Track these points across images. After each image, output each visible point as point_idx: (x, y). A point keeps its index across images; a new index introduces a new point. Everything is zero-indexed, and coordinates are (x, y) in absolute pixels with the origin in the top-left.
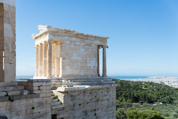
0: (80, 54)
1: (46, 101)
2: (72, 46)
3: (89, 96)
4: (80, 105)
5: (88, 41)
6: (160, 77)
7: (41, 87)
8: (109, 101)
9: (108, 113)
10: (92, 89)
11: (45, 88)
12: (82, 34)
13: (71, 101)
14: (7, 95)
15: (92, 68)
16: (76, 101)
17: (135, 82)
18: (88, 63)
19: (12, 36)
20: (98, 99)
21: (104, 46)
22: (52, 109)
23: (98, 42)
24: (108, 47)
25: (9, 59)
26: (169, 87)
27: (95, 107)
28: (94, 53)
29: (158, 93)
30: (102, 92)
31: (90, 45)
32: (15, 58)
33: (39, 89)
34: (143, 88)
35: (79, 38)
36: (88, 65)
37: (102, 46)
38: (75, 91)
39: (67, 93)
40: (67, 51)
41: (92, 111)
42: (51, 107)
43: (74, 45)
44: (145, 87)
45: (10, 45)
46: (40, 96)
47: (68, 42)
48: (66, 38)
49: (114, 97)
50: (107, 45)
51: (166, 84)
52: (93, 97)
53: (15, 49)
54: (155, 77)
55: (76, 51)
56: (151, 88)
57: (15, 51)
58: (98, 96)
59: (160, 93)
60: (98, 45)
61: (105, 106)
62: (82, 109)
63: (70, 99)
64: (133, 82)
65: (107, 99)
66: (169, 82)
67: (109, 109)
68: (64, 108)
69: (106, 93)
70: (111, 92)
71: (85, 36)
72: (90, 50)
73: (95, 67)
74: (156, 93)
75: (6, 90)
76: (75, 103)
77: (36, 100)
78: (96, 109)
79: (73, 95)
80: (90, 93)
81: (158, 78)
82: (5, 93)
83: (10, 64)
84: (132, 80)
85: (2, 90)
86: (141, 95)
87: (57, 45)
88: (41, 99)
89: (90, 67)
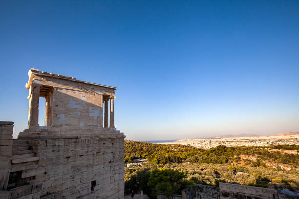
0: (80, 102)
2: (69, 93)
3: (83, 147)
4: (67, 158)
8: (114, 154)
9: (112, 169)
12: (83, 83)
13: (52, 153)
15: (95, 118)
16: (61, 153)
18: (91, 112)
20: (98, 151)
22: (12, 164)
27: (94, 161)
28: (98, 102)
30: (104, 144)
35: (79, 85)
36: (91, 115)
37: (109, 97)
39: (44, 142)
41: (87, 166)
42: (11, 161)
43: (72, 92)
47: (64, 89)
48: (61, 84)
55: (75, 99)
60: (103, 95)
65: (112, 152)
68: (38, 161)
69: (111, 145)
70: (118, 144)
71: (87, 84)
73: (100, 118)
76: (58, 156)
79: (57, 145)
81: (185, 141)
86: (172, 156)
89: (93, 117)
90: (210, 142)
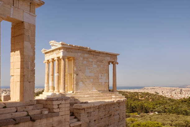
0: (92, 70)
1: (65, 119)
2: (85, 62)
3: (103, 112)
4: (95, 121)
5: (100, 57)
6: (154, 88)
7: (61, 105)
10: (105, 105)
11: (64, 106)
12: (94, 51)
13: (87, 118)
14: (28, 115)
15: (103, 83)
16: (92, 117)
17: (132, 93)
18: (100, 79)
19: (32, 54)
20: (111, 114)
21: (114, 63)
23: (109, 59)
24: (118, 64)
25: (28, 77)
26: (163, 97)
27: (108, 122)
28: (105, 69)
29: (154, 103)
30: (114, 107)
31: (101, 61)
32: (34, 77)
33: (58, 108)
34: (139, 98)
35: (92, 54)
36: (100, 81)
37: (112, 62)
38: (90, 108)
39: (83, 110)
40: (80, 68)
41: (105, 126)
42: (70, 125)
43: (87, 61)
44: (141, 98)
45: (29, 63)
46: (60, 115)
47: (81, 59)
48: (79, 54)
49: (124, 111)
50: (118, 62)
51: (161, 94)
52: (107, 112)
53: (34, 67)
54: (149, 88)
55: (89, 67)
56: (147, 98)
57: (35, 69)
58: (110, 111)
59: (155, 103)
60: (109, 61)
61: (116, 120)
62: (97, 125)
63: (87, 116)
64: (130, 93)
65: (118, 114)
66: (162, 92)
67: (120, 123)
68: (81, 125)
69: (118, 108)
70: (122, 106)
71: (97, 52)
72: (102, 66)
73: (107, 83)
74: (151, 104)
75: (26, 110)
76: (90, 120)
77: (56, 119)
78: (109, 124)
79: (89, 112)
80: (104, 109)
81: (153, 89)
82: (25, 113)
83: (29, 83)
84: (129, 91)
85: (23, 110)
86: (138, 105)
87: (70, 61)
88: (61, 117)
89: (102, 83)
90: (181, 90)
